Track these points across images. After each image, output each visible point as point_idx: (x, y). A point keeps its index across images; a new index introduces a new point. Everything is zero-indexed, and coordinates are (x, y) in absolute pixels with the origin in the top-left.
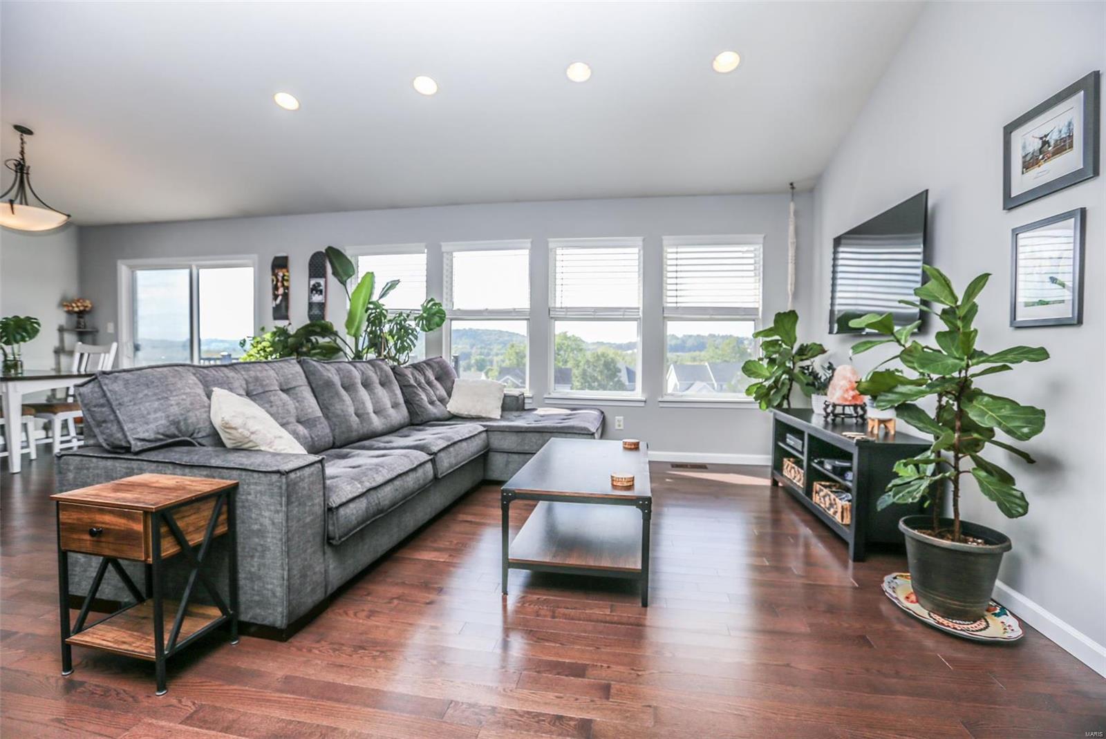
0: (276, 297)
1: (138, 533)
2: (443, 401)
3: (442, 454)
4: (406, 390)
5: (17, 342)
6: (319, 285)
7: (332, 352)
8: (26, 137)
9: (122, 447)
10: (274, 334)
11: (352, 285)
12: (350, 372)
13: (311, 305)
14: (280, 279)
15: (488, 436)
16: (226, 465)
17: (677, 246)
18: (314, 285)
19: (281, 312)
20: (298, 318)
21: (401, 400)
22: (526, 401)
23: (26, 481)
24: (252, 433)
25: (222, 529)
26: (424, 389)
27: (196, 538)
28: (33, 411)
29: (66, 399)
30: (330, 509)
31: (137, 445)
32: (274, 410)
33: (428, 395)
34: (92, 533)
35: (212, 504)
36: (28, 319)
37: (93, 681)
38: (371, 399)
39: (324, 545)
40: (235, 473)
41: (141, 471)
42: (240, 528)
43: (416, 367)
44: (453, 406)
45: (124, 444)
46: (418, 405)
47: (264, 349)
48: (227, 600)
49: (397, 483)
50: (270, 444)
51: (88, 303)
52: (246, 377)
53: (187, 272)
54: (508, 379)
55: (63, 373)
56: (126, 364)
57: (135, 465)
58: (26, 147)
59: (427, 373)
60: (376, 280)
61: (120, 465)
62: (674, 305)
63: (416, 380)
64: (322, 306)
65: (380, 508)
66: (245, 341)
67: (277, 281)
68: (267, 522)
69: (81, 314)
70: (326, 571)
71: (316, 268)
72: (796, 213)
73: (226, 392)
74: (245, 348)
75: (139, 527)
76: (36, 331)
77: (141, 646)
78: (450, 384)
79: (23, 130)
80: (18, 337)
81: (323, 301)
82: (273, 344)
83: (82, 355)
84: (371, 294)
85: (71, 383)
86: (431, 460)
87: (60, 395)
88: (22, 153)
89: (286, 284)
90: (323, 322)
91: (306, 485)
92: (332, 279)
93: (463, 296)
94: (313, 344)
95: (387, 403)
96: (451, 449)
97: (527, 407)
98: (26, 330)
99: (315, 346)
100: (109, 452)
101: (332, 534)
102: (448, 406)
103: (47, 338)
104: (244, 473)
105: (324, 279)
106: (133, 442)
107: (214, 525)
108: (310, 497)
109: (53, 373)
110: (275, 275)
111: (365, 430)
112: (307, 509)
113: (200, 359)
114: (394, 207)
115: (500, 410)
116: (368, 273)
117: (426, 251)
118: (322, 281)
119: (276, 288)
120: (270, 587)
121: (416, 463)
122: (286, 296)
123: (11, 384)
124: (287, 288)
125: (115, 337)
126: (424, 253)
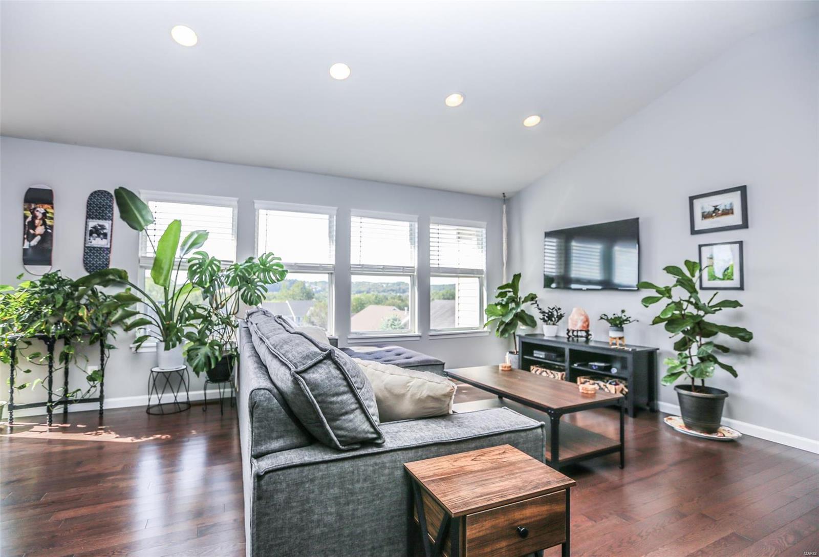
6: (101, 227)
13: (88, 249)
17: (438, 224)
18: (95, 227)
60: (182, 228)
62: (437, 266)
67: (35, 217)
71: (97, 209)
81: (109, 246)
89: (48, 222)
92: (121, 224)
105: (110, 222)
114: (205, 158)
116: (175, 220)
117: (233, 205)
118: (107, 224)
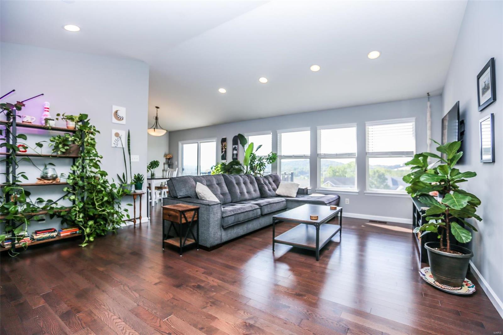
0: (222, 152)
1: (177, 216)
2: (275, 190)
3: (264, 207)
4: (260, 186)
5: (154, 168)
6: (236, 147)
7: (239, 171)
8: (158, 109)
9: (176, 197)
10: (221, 165)
11: (246, 147)
12: (239, 178)
13: (233, 154)
14: (224, 145)
15: (286, 203)
16: (197, 202)
17: (372, 126)
18: (234, 148)
19: (224, 157)
20: (229, 159)
21: (257, 189)
22: (308, 191)
23: (156, 209)
24: (205, 195)
25: (195, 219)
26: (267, 185)
27: (190, 220)
28: (157, 188)
29: (165, 186)
30: (223, 217)
31: (179, 197)
32: (213, 190)
33: (268, 187)
34: (169, 215)
35: (193, 212)
36: (157, 161)
37: (169, 252)
38: (246, 188)
39: (221, 228)
40: (199, 205)
41: (179, 203)
42: (200, 219)
43: (266, 177)
44: (278, 192)
45: (176, 196)
46: (264, 191)
47: (218, 170)
48: (196, 237)
49: (246, 213)
50: (209, 198)
51: (171, 156)
52: (206, 179)
53: (197, 144)
54: (328, 183)
55: (164, 177)
56: (180, 175)
57: (178, 201)
58: (158, 112)
59: (269, 179)
60: (254, 145)
61: (175, 201)
62: (371, 151)
63: (264, 182)
64: (237, 155)
65: (239, 220)
66: (212, 167)
68: (206, 218)
69: (169, 159)
70: (221, 235)
71: (235, 142)
72: (430, 107)
73: (200, 183)
74: (212, 170)
75: (178, 215)
76: (158, 165)
77: (177, 244)
78: (278, 183)
79: (157, 108)
80: (155, 167)
81: (237, 153)
82: (221, 168)
83: (169, 172)
84: (252, 150)
85: (166, 180)
86: (260, 208)
87: (163, 184)
88: (157, 114)
89: (225, 147)
90: (236, 161)
91: (216, 209)
92: (240, 145)
93: (284, 150)
94: (234, 168)
95: (252, 189)
96: (269, 206)
97: (308, 193)
98: (156, 165)
99: (235, 169)
100: (173, 198)
101: (223, 225)
102: (276, 191)
103: (161, 166)
104: (201, 205)
106: (178, 196)
107: (194, 217)
108: (217, 213)
109: (162, 177)
110: (222, 144)
111: (243, 198)
112: (216, 216)
113: (200, 173)
115: (296, 194)
116: (252, 143)
117: (271, 133)
118: (237, 146)
119: (222, 149)
120: (206, 236)
121: (254, 208)
122: (225, 151)
123: (153, 180)
124: (226, 149)
125: (177, 166)
126: (270, 134)
